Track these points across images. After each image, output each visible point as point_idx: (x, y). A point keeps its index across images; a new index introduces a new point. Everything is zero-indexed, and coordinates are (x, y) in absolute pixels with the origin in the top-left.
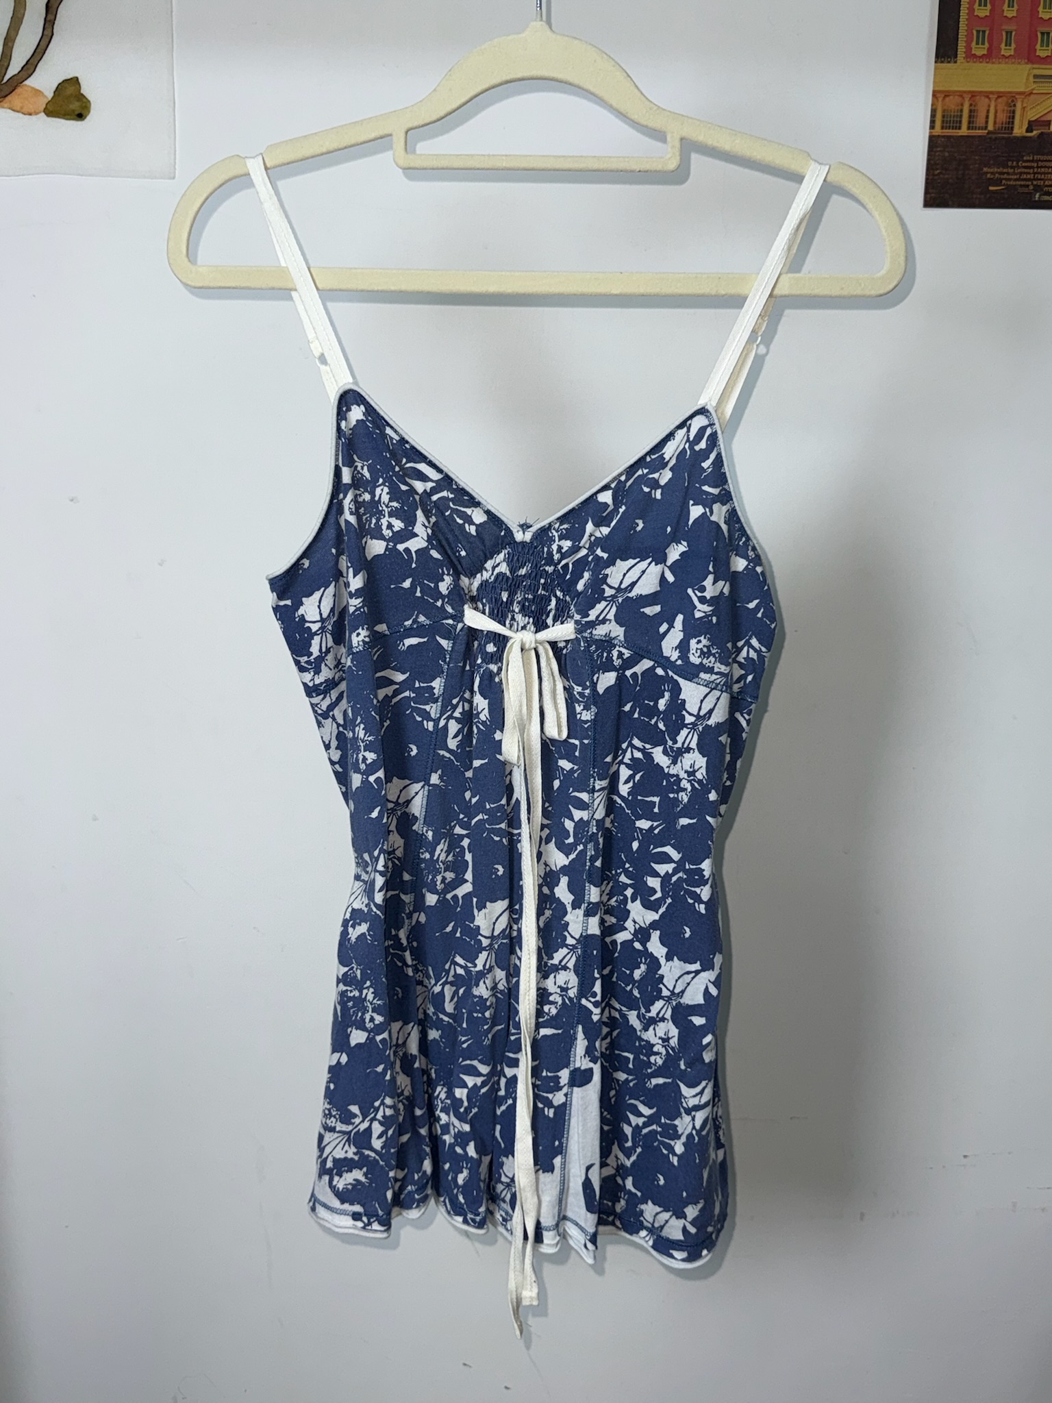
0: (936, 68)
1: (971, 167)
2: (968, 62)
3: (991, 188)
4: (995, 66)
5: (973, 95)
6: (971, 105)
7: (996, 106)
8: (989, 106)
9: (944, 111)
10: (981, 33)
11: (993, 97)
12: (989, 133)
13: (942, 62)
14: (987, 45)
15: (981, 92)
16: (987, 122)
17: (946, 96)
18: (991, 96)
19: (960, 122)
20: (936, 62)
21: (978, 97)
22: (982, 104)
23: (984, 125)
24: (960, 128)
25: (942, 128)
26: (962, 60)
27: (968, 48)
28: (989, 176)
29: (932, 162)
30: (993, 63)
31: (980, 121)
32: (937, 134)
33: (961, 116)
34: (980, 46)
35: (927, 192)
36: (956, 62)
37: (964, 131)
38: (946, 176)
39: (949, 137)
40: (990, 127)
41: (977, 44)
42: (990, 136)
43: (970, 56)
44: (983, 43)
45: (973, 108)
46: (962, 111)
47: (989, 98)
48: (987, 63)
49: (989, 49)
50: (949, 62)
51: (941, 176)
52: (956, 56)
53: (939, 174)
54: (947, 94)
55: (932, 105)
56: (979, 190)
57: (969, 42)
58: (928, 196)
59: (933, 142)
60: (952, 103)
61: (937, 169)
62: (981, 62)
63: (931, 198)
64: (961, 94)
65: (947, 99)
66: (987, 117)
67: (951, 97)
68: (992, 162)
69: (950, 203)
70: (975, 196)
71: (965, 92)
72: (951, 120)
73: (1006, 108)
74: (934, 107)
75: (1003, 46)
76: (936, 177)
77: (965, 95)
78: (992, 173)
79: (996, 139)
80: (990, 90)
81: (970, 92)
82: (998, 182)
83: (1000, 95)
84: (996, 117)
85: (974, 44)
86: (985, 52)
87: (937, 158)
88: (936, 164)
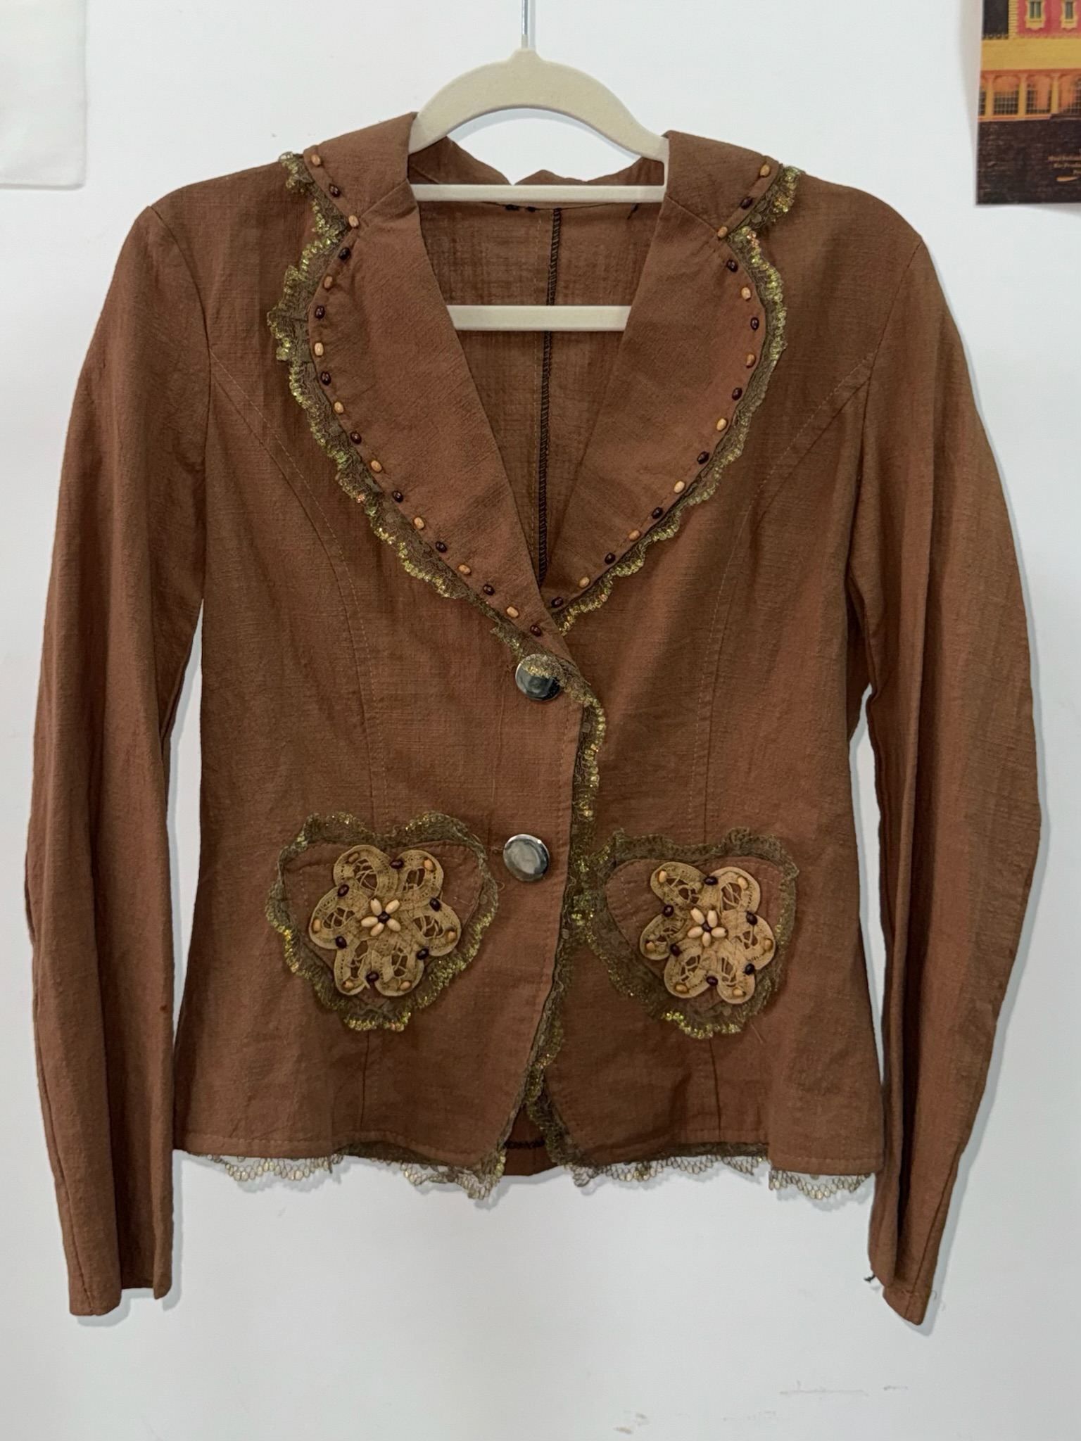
0: (984, 46)
1: (1033, 156)
2: (1023, 37)
3: (1060, 180)
4: (1057, 40)
5: (1031, 74)
6: (1029, 86)
7: (1060, 86)
8: (1051, 86)
9: (996, 94)
10: (1035, 5)
11: (1058, 75)
12: (1054, 116)
13: (991, 38)
14: (1043, 17)
15: (1040, 72)
16: (1049, 105)
17: (997, 77)
18: (1053, 75)
19: (1016, 105)
20: (984, 38)
21: (1036, 78)
22: (1043, 85)
23: (1045, 107)
24: (1016, 112)
25: (995, 113)
26: (1014, 34)
27: (1022, 23)
28: (1056, 166)
29: (984, 153)
30: (1053, 38)
31: (1041, 103)
32: (988, 120)
33: (1017, 99)
34: (1035, 19)
35: (980, 186)
36: (1007, 38)
37: (1022, 115)
38: (1003, 168)
39: (1003, 124)
40: (1055, 110)
41: (1032, 16)
42: (1053, 120)
43: (1024, 30)
44: (1039, 15)
45: (1030, 89)
46: (1017, 93)
47: (1052, 79)
48: (1046, 37)
49: (1048, 21)
50: (999, 38)
51: (996, 168)
52: (1006, 30)
53: (993, 166)
54: (998, 75)
55: (982, 87)
56: (1045, 183)
57: (1022, 14)
58: (982, 191)
59: (985, 132)
60: (1005, 85)
61: (990, 160)
62: (1038, 37)
63: (986, 194)
64: (1016, 74)
65: (999, 80)
66: (1050, 99)
67: (1004, 78)
68: (1058, 150)
69: (1009, 199)
70: (1039, 189)
71: (1020, 71)
72: (1006, 104)
73: (1072, 88)
74: (983, 90)
75: (1063, 17)
76: (990, 170)
77: (1020, 75)
78: (1061, 162)
79: (1063, 123)
80: (1051, 67)
81: (1025, 71)
82: (1068, 172)
83: (1064, 73)
84: (1060, 98)
85: (1028, 16)
86: (1042, 25)
87: (989, 148)
88: (989, 155)
